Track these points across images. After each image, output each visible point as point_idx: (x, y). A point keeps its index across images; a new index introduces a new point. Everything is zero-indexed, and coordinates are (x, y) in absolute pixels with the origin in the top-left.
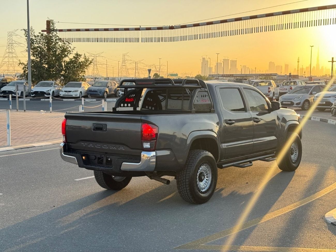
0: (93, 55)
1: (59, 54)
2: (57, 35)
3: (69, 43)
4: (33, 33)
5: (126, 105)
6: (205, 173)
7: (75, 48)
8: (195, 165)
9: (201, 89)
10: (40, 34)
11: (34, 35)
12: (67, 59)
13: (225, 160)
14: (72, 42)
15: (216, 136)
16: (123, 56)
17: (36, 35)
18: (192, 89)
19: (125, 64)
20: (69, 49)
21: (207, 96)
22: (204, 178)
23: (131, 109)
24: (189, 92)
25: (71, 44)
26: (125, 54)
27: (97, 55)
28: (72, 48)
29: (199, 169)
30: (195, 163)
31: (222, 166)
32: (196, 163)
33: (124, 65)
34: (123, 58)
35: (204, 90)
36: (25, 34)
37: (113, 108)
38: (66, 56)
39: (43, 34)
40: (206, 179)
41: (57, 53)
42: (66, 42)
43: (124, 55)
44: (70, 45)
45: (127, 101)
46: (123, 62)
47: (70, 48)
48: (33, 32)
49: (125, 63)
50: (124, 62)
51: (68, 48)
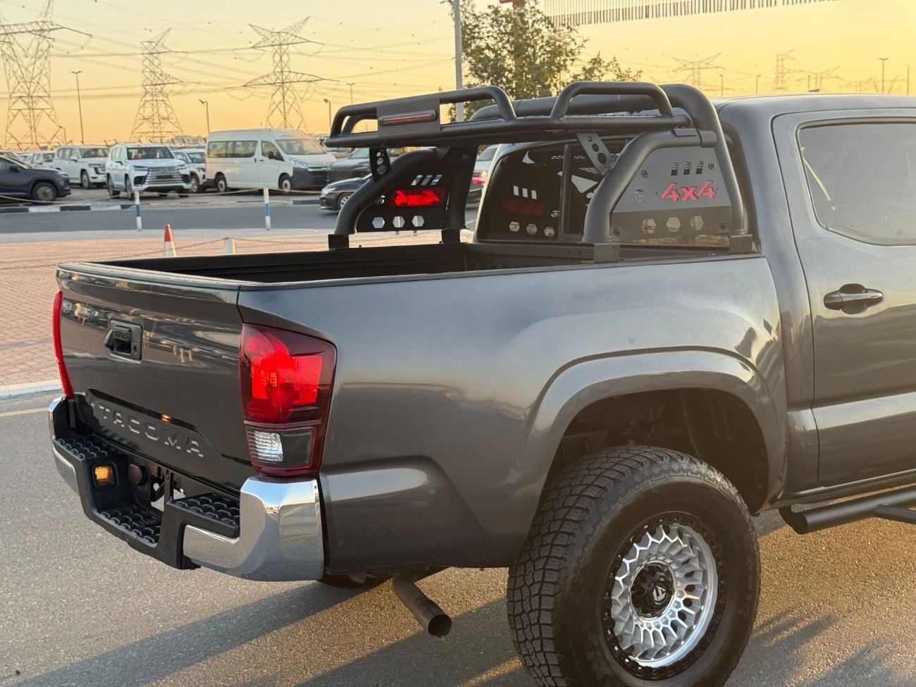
0: (691, 66)
1: (542, 64)
2: (537, 7)
3: (571, 29)
4: (469, 9)
5: (398, 222)
6: (674, 567)
7: (585, 41)
8: (589, 536)
9: (674, 133)
10: (493, 10)
11: (472, 13)
12: (565, 77)
13: (822, 488)
14: (578, 25)
15: (746, 376)
16: (778, 61)
17: (478, 14)
18: (617, 137)
19: (784, 85)
20: (572, 46)
21: (711, 166)
22: (670, 592)
23: (433, 237)
24: (603, 149)
25: (577, 32)
26: (783, 55)
27: (702, 65)
28: (579, 43)
29: (626, 551)
30: (594, 529)
31: (806, 520)
32: (598, 528)
33: (780, 85)
34: (777, 67)
35: (697, 140)
36: (452, 15)
37: (330, 236)
38: (560, 68)
39: (499, 9)
40: (681, 601)
41: (538, 62)
42: (561, 28)
43: (780, 59)
44: (573, 35)
45: (404, 204)
46: (778, 77)
47: (572, 43)
48: (470, 5)
49: (783, 81)
50: (780, 79)
51: (568, 44)
